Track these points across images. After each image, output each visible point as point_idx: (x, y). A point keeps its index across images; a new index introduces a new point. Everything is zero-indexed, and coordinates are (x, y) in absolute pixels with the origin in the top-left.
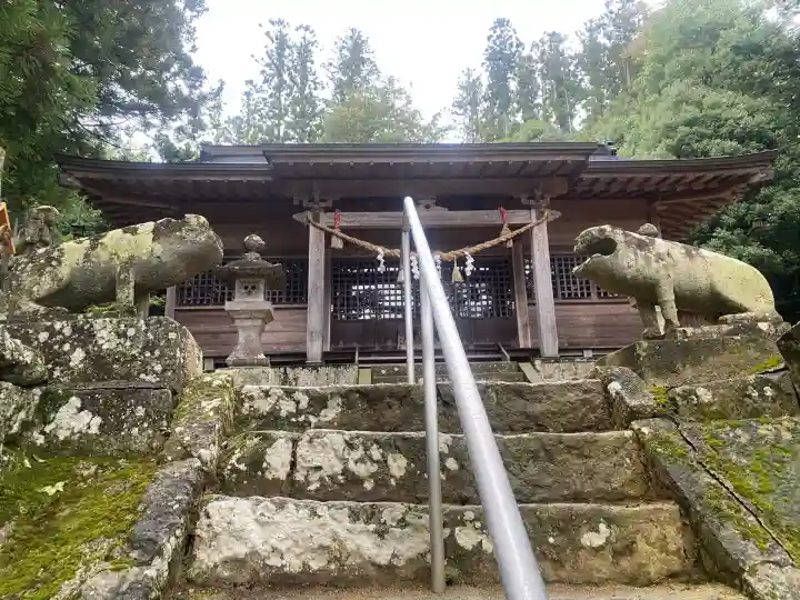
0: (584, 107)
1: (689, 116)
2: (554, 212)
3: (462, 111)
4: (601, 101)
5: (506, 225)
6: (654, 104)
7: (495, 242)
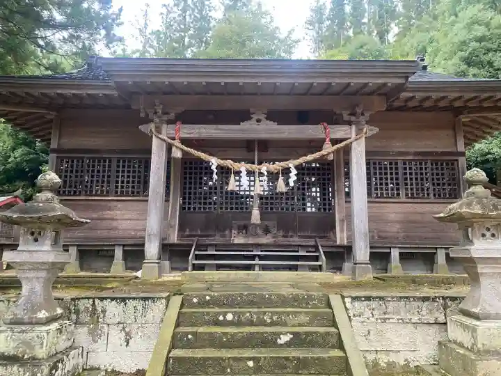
0: (397, 25)
1: (479, 34)
2: (373, 127)
3: (311, 28)
4: (410, 21)
5: (328, 139)
6: (453, 24)
7: (317, 155)
